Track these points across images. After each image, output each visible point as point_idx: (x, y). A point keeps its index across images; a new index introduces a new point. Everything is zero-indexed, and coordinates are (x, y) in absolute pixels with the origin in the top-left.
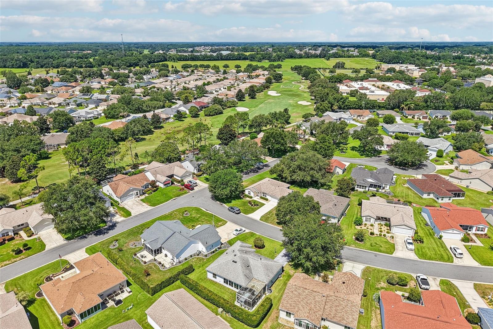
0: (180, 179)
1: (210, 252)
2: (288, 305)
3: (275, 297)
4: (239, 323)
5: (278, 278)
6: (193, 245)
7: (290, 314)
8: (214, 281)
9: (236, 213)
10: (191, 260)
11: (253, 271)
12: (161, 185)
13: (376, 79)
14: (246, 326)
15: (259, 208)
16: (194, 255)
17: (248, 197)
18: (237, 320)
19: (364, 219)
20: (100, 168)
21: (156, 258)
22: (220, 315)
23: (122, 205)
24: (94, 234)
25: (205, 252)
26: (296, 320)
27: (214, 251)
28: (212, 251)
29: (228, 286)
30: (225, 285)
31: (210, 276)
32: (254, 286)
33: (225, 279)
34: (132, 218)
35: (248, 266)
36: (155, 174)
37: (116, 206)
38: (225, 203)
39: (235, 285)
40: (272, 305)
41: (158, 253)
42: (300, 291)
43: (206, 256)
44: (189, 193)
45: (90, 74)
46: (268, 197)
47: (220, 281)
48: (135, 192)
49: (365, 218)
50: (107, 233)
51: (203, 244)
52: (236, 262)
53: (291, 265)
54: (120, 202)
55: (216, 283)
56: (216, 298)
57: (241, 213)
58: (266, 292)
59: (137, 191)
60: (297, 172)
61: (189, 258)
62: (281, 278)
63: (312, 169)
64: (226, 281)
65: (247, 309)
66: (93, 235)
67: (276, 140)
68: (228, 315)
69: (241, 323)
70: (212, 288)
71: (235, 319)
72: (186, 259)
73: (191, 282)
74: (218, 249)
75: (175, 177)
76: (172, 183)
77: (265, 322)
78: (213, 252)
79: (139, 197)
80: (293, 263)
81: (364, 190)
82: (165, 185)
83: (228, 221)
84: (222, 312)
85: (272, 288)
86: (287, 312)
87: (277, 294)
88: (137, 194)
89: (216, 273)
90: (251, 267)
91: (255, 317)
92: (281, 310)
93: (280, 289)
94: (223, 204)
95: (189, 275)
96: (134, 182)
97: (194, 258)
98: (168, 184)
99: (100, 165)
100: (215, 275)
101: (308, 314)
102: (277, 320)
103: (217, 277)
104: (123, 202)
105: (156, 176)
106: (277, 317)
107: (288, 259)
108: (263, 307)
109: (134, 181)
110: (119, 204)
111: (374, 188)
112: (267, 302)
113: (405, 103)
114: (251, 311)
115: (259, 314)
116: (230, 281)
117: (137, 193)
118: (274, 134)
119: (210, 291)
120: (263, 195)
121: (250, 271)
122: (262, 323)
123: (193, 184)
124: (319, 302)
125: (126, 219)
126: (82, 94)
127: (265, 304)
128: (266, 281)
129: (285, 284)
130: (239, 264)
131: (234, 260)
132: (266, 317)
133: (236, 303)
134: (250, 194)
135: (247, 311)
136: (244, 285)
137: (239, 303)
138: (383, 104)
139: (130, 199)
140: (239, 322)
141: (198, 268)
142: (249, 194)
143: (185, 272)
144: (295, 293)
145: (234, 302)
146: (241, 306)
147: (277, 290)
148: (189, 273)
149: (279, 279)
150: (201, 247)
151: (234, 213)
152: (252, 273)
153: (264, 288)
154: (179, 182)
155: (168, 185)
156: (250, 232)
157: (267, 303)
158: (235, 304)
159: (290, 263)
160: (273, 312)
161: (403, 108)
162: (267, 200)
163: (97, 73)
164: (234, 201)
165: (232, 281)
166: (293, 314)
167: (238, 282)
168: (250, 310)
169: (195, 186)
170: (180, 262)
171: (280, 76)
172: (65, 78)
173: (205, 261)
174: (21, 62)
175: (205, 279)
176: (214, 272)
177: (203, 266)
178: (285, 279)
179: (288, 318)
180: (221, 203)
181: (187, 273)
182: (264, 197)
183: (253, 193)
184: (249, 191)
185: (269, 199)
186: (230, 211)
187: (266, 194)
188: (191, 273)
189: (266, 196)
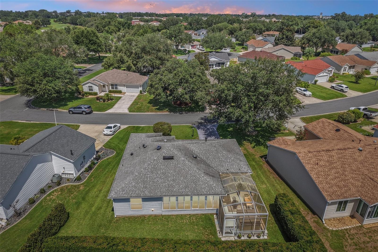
1: (83, 169)
6: (39, 166)
8: (134, 218)
10: (46, 199)
11: (208, 162)
13: (138, 20)
15: (116, 102)
16: (50, 187)
17: (91, 94)
27: (90, 166)
28: (86, 166)
29: (176, 212)
30: (167, 212)
35: (196, 157)
43: (79, 179)
46: (120, 88)
47: (152, 208)
51: (65, 157)
52: (171, 158)
55: (142, 218)
57: (94, 112)
61: (38, 199)
65: (256, 238)
72: (32, 202)
74: (95, 162)
78: (90, 168)
86: (340, 203)
89: (141, 195)
90: (201, 157)
97: (53, 192)
102: (325, 228)
120: (112, 88)
128: (246, 169)
130: (181, 160)
131: (164, 155)
133: (224, 238)
136: (220, 192)
137: (230, 233)
138: (161, 28)
141: (77, 208)
142: (90, 90)
143: (51, 229)
144: (323, 163)
145: (214, 238)
146: (240, 237)
148: (61, 227)
150: (60, 166)
151: (82, 113)
152: (210, 166)
156: (129, 126)
164: (72, 102)
165: (189, 194)
167: (204, 192)
170: (18, 214)
173: (81, 188)
175: (110, 222)
176: (135, 195)
177: (84, 199)
179: (338, 214)
180: (51, 109)
181: (56, 228)
182: (115, 90)
183: (98, 86)
184: (89, 86)
185: (123, 91)
186: (73, 113)
187: (116, 85)
188: (65, 226)
189: (116, 88)
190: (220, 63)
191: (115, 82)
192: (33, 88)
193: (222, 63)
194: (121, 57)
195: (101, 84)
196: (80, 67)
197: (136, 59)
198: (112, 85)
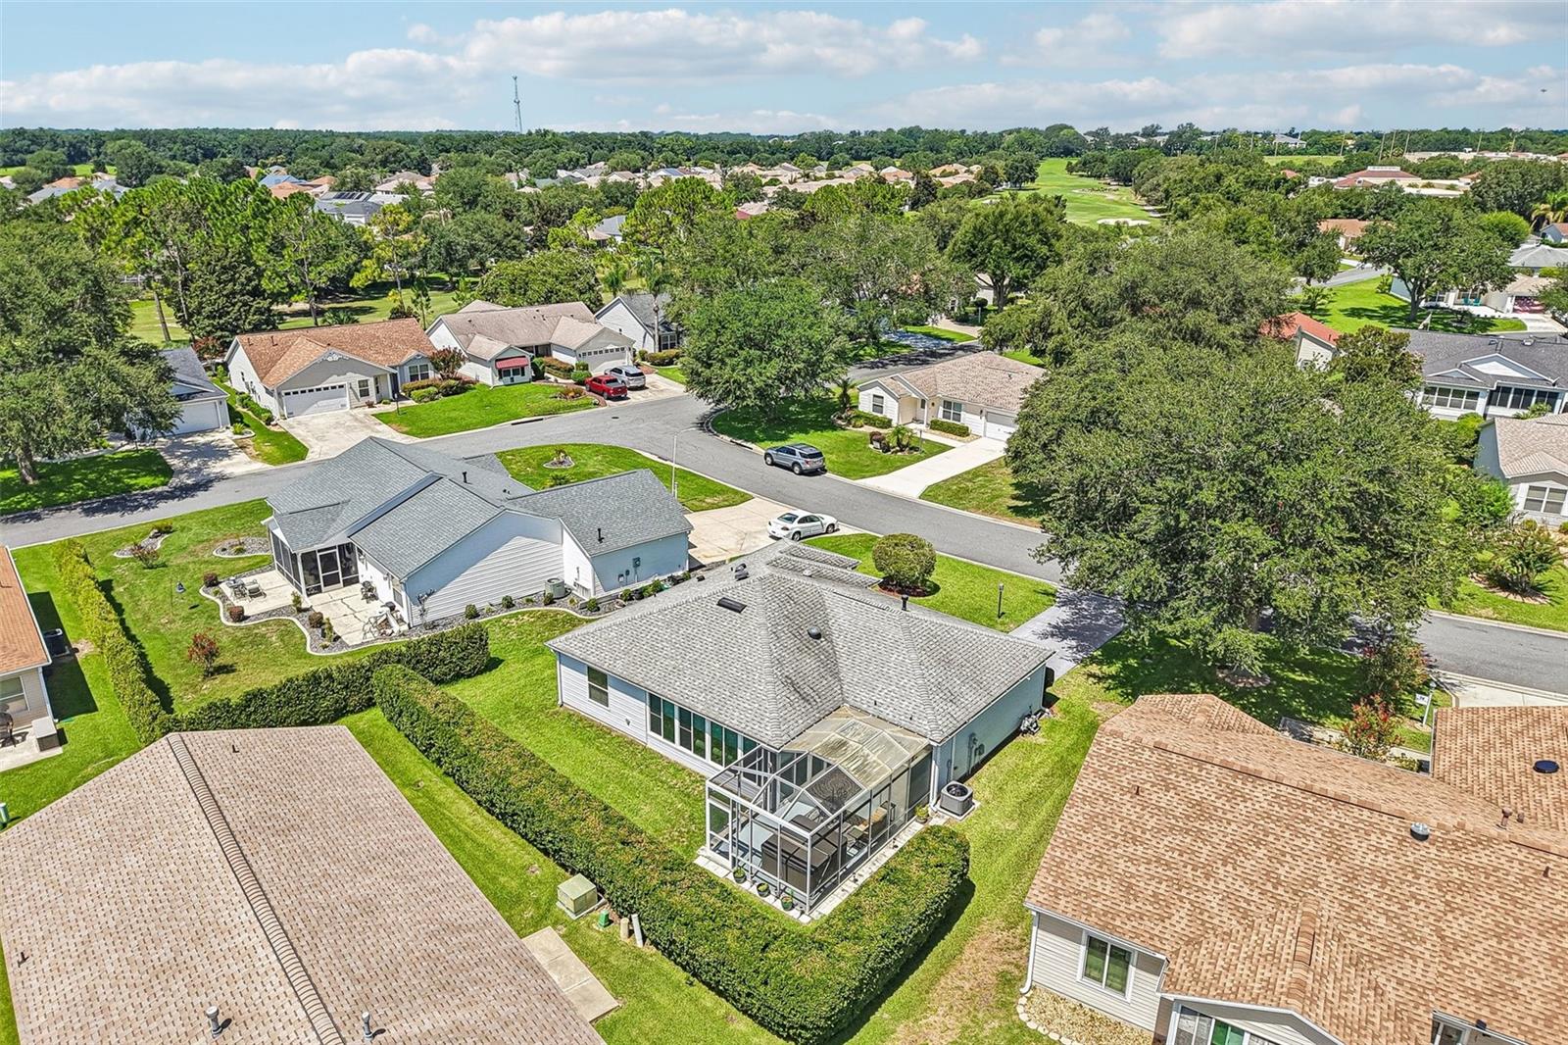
0: (572, 361)
1: (620, 591)
2: (1106, 887)
3: (993, 843)
4: (694, 1001)
5: (1017, 733)
6: (519, 541)
7: (1121, 956)
8: (590, 723)
9: (802, 473)
10: (498, 620)
11: (844, 662)
12: (486, 376)
14: (743, 1025)
15: (919, 459)
16: (528, 599)
17: (870, 421)
18: (681, 975)
19: (1521, 492)
20: (233, 293)
21: (314, 603)
22: (565, 923)
23: (282, 425)
24: (84, 510)
25: (589, 585)
26: (1186, 1010)
27: (644, 589)
28: (635, 587)
29: (674, 752)
30: (657, 743)
31: (573, 689)
32: (845, 744)
33: (655, 702)
34: (303, 467)
35: (818, 636)
36: (463, 332)
37: (258, 428)
38: (755, 440)
39: (716, 744)
40: (964, 891)
41: (331, 581)
42: (1198, 791)
44: (600, 409)
45: (387, 158)
46: (967, 419)
47: (627, 716)
48: (353, 379)
49: (1524, 487)
50: (147, 507)
51: (580, 540)
52: (738, 608)
53: (1100, 679)
54: (276, 414)
55: (604, 732)
56: (555, 801)
57: (828, 474)
58: (932, 806)
59: (363, 378)
60: (1122, 320)
61: (490, 613)
62: (1039, 738)
63: (1195, 302)
64: (663, 714)
65: (778, 904)
66: (79, 510)
67: (1014, 246)
68: (623, 931)
69: (709, 999)
70: (571, 761)
71: (667, 965)
72: (473, 614)
73: (429, 707)
74: (665, 584)
75: (555, 355)
76: (539, 376)
77: (908, 1012)
79: (371, 405)
80: (1113, 670)
81: (1462, 411)
82: (502, 373)
83: (754, 495)
84: (581, 905)
85: (971, 785)
86: (1095, 946)
87: (1012, 826)
88: (365, 393)
89: (604, 665)
90: (839, 642)
91: (817, 960)
92: (1046, 923)
93: (1033, 799)
94: (749, 444)
95: (459, 686)
96: (362, 348)
97: (523, 614)
98: (516, 372)
99: (233, 280)
100: (599, 680)
101: (1299, 972)
102: (1007, 1006)
103: (610, 690)
104: (291, 414)
105: (470, 341)
106: (1009, 982)
107: (1079, 649)
108: (895, 889)
109: (361, 343)
110: (269, 421)
111: (1515, 405)
112: (933, 860)
113: (1551, 196)
114: (805, 919)
115: (857, 938)
116: (685, 715)
117: (363, 384)
118: (1009, 216)
119: (527, 760)
120: (946, 415)
121: (831, 667)
122: (882, 1014)
123: (626, 378)
124: (1384, 883)
125: (274, 467)
126: (335, 194)
127: (914, 870)
128: (934, 724)
129: (1067, 770)
130: (756, 621)
131: (729, 595)
132: (918, 974)
133: (707, 860)
134: (878, 408)
135: (775, 912)
136: (769, 736)
137: (725, 855)
139: (329, 408)
140: (699, 989)
142: (874, 407)
144: (1165, 799)
145: (690, 850)
146: (741, 879)
147: (1010, 802)
148: (461, 678)
149: (1020, 739)
150: (574, 566)
151: (791, 469)
152: (836, 675)
153: (918, 773)
154: (567, 371)
155: (518, 378)
156: (861, 535)
157: (925, 866)
158: (700, 862)
159: (1094, 669)
160: (976, 940)
161: (1542, 218)
162: (963, 432)
163: (408, 157)
164: (800, 435)
165: (699, 708)
166: (1153, 965)
167: (734, 719)
168: (794, 913)
169: (632, 389)
170: (431, 626)
171: (1031, 168)
172: (304, 167)
173: (577, 627)
174: (200, 148)
175: (544, 710)
176: (593, 660)
178: (1068, 742)
179: (1097, 996)
180: (739, 442)
181: (444, 669)
182: (951, 421)
183: (897, 399)
184: (875, 396)
185: (973, 430)
186: (773, 464)
187: (958, 406)
188: (472, 680)
189: (958, 417)
190: (1529, 393)
191: (957, 396)
192: (707, 373)
193: (1541, 394)
194: (1048, 313)
195: (914, 395)
196: (951, 336)
197: (1094, 327)
198: (947, 404)
